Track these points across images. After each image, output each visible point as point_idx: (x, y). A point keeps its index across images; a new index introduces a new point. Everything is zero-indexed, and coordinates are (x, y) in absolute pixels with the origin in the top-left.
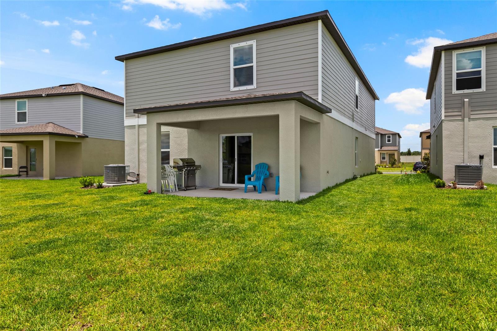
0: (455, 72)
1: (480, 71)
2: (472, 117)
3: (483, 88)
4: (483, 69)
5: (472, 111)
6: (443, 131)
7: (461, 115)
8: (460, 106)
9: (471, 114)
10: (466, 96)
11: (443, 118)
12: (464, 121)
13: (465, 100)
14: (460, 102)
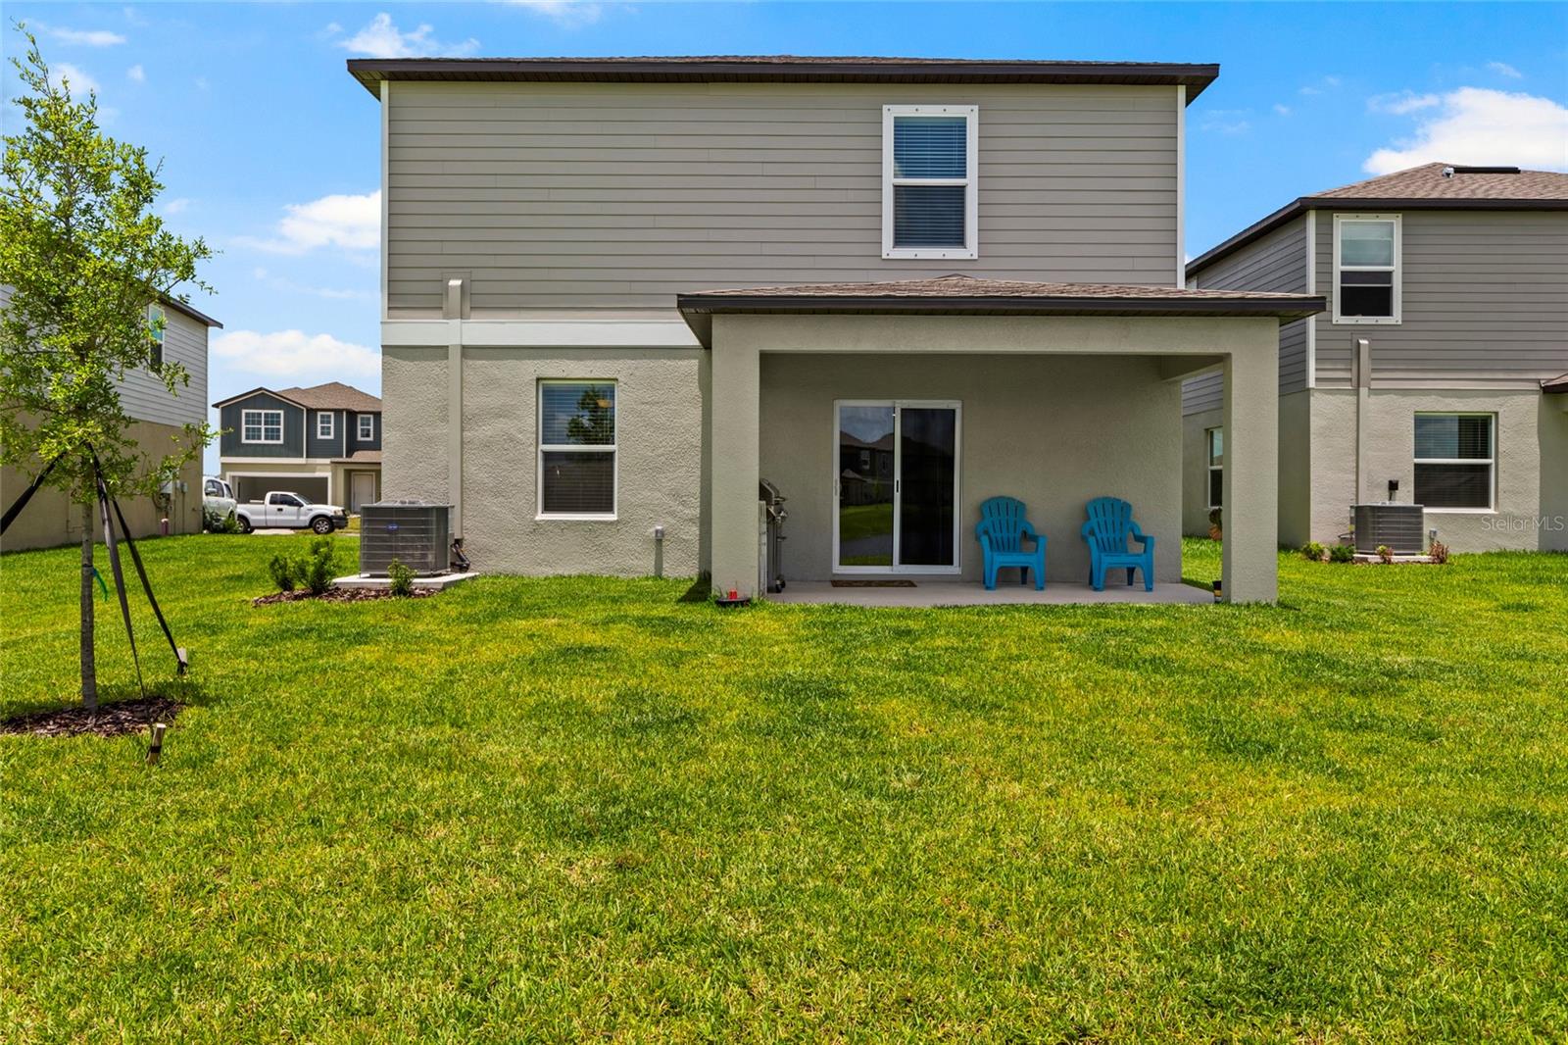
0: (1338, 268)
1: (1389, 274)
2: (1375, 385)
3: (1396, 317)
4: (1396, 268)
5: (1374, 370)
6: (1312, 418)
7: (1351, 380)
8: (1348, 355)
9: (1373, 379)
10: (1365, 331)
11: (1312, 384)
12: (1358, 395)
13: (1361, 342)
14: (1348, 345)
